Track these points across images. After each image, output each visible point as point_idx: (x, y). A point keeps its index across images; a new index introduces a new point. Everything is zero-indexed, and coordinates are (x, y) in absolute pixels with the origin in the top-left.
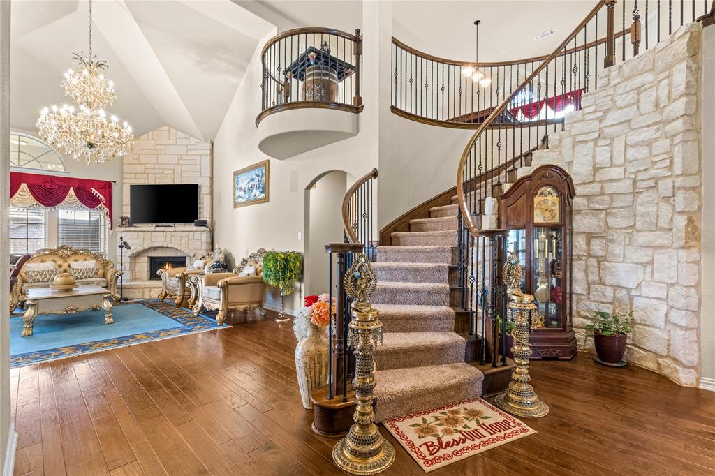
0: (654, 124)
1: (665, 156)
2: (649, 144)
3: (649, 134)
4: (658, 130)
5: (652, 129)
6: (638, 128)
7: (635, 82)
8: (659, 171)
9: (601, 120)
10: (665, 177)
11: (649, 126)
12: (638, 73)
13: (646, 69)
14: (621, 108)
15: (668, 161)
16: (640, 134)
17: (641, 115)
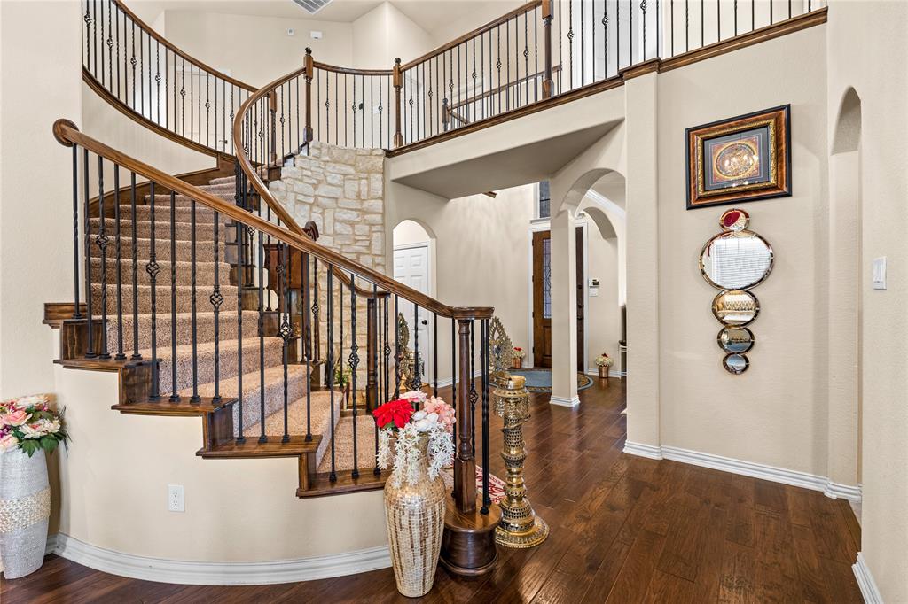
0: (356, 210)
1: (364, 238)
2: (352, 224)
3: (352, 216)
4: (358, 216)
5: (355, 213)
6: (344, 208)
7: (343, 168)
8: (361, 248)
9: (315, 187)
10: (365, 254)
11: (352, 210)
12: (343, 161)
13: (349, 162)
14: (330, 184)
15: (368, 242)
16: (345, 214)
17: (345, 198)
